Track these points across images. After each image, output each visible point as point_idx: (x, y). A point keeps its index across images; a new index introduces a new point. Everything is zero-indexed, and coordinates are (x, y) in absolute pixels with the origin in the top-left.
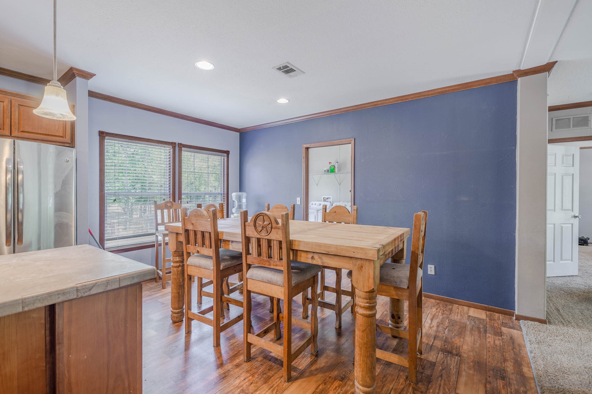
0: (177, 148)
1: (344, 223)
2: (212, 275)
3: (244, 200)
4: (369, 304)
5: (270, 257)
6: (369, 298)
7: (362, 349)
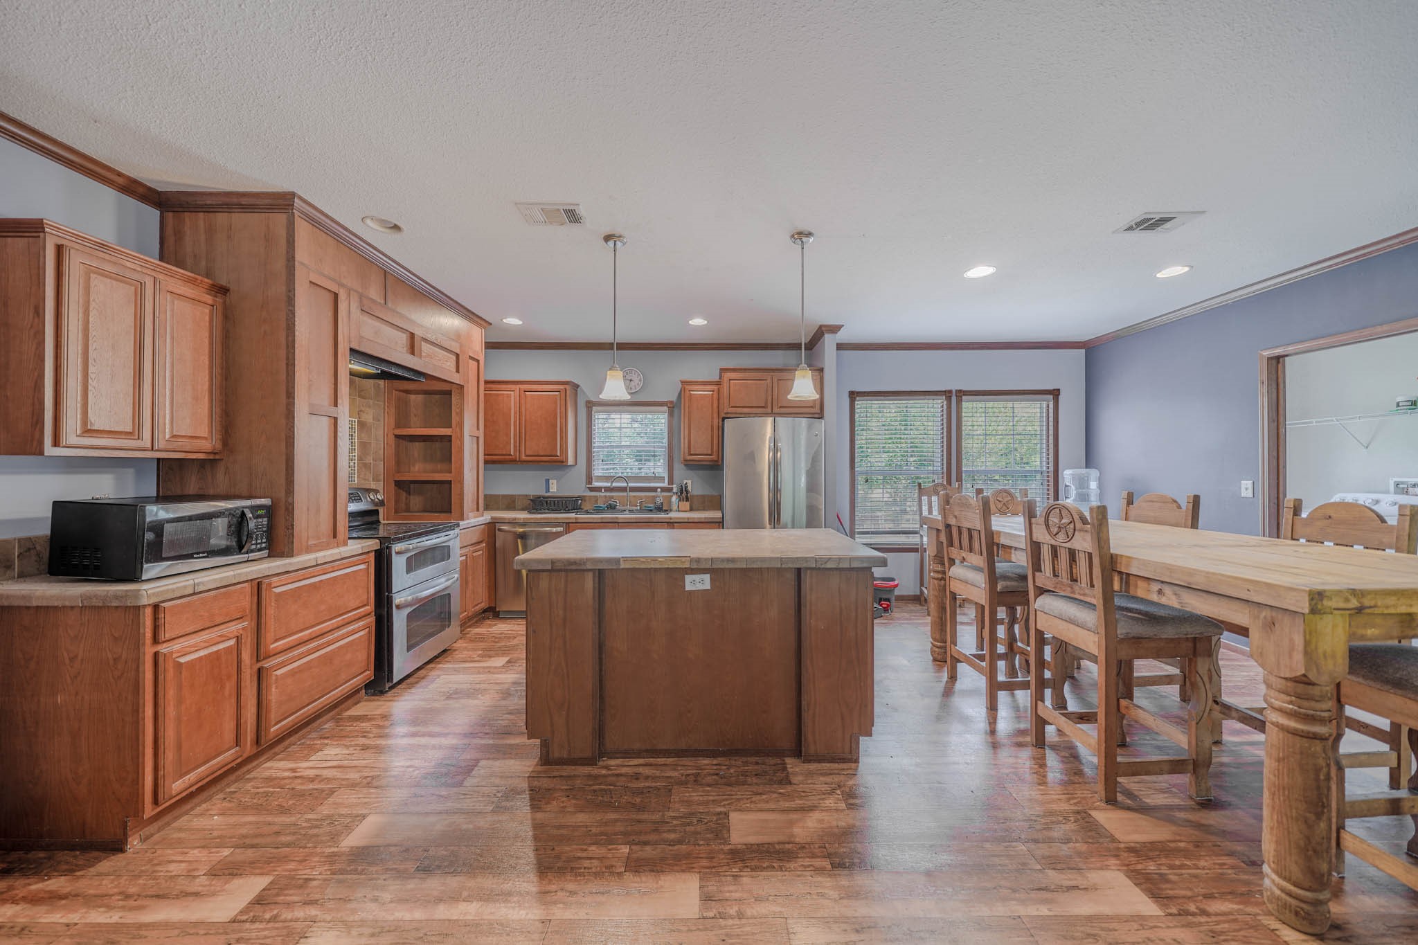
0: (954, 399)
1: (1362, 547)
2: (984, 596)
3: (1093, 485)
4: (1296, 708)
5: (1074, 580)
6: (1295, 693)
7: (1276, 796)
